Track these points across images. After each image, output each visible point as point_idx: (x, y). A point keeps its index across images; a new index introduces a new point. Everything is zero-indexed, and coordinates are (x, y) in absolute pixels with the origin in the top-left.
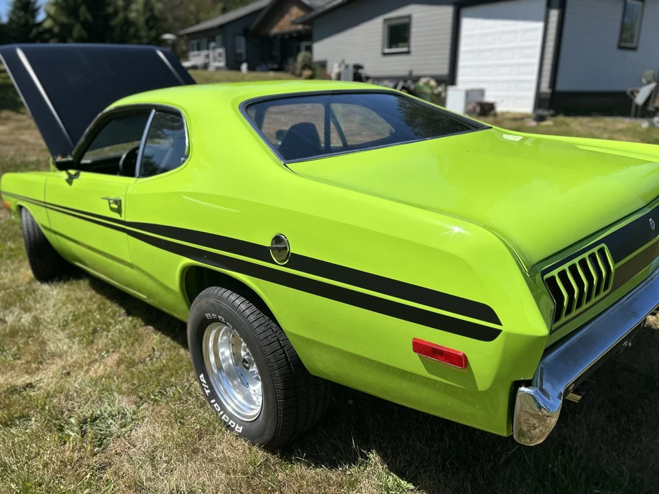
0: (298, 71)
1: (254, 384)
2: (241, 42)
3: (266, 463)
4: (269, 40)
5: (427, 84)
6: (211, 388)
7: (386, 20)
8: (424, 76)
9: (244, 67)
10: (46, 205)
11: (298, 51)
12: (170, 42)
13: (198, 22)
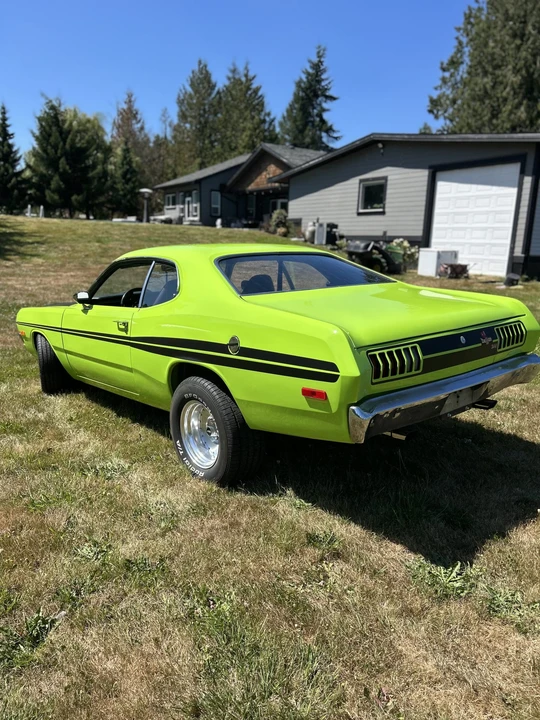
0: (272, 229)
1: (214, 446)
2: (217, 197)
3: (218, 492)
4: (246, 196)
5: (400, 245)
6: (184, 450)
7: (361, 181)
8: (399, 237)
9: (219, 221)
10: (62, 330)
11: (275, 208)
12: (147, 196)
13: (175, 176)
